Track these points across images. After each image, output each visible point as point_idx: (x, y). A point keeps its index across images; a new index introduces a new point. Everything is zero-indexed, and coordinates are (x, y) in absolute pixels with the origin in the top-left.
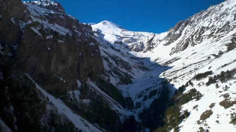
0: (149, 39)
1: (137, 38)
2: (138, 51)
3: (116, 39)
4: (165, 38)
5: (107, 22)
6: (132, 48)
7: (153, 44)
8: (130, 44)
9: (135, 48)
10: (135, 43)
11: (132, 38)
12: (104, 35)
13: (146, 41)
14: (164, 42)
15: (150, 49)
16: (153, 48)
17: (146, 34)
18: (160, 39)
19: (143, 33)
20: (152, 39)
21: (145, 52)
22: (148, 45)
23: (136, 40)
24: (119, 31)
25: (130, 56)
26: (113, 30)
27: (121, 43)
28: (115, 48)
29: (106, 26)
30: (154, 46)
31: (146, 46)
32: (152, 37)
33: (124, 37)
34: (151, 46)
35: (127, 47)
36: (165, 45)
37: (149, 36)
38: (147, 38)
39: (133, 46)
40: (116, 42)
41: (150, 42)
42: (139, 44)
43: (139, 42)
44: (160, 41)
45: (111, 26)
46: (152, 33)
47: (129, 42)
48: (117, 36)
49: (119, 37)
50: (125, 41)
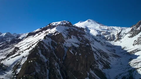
0: (118, 33)
1: (110, 32)
2: (111, 41)
3: (97, 33)
4: (129, 32)
5: (91, 20)
6: (108, 38)
7: (121, 36)
8: (106, 36)
9: (109, 38)
10: (109, 35)
11: (107, 32)
12: (90, 30)
13: (116, 34)
14: (129, 35)
15: (119, 39)
16: (121, 39)
18: (125, 33)
19: (114, 27)
20: (120, 32)
21: (115, 41)
22: (117, 37)
23: (109, 33)
24: (98, 27)
25: (106, 45)
26: (94, 25)
27: (100, 36)
28: (97, 40)
29: (90, 23)
30: (122, 37)
31: (116, 37)
33: (102, 31)
34: (120, 38)
35: (104, 38)
36: (129, 37)
37: (118, 30)
38: (116, 32)
39: (108, 37)
40: (97, 36)
41: (119, 34)
42: (112, 36)
43: (111, 34)
44: (126, 34)
45: (93, 23)
46: (120, 28)
47: (105, 34)
48: (97, 31)
49: (99, 32)
50: (103, 34)
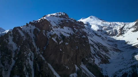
0: (121, 27)
1: (112, 27)
2: (113, 36)
3: (98, 28)
4: (133, 27)
5: (93, 17)
6: (109, 34)
7: (124, 31)
8: (108, 31)
9: (111, 33)
10: (111, 30)
11: (109, 27)
12: (91, 26)
13: (119, 29)
14: (133, 29)
15: (122, 34)
16: (124, 33)
17: (118, 23)
18: (129, 27)
19: (116, 23)
21: (118, 36)
22: (120, 32)
23: (112, 28)
24: (100, 23)
25: (107, 40)
26: (96, 21)
27: (102, 31)
28: (98, 34)
29: (92, 19)
30: (125, 32)
31: (119, 32)
32: (123, 26)
33: (104, 27)
34: (123, 32)
35: (106, 33)
36: (133, 31)
37: (121, 25)
38: (119, 27)
39: (109, 32)
40: (98, 30)
41: (121, 29)
42: (114, 31)
43: (114, 29)
44: (129, 29)
45: (95, 19)
46: (123, 23)
47: (107, 30)
49: (100, 27)
50: (104, 29)
